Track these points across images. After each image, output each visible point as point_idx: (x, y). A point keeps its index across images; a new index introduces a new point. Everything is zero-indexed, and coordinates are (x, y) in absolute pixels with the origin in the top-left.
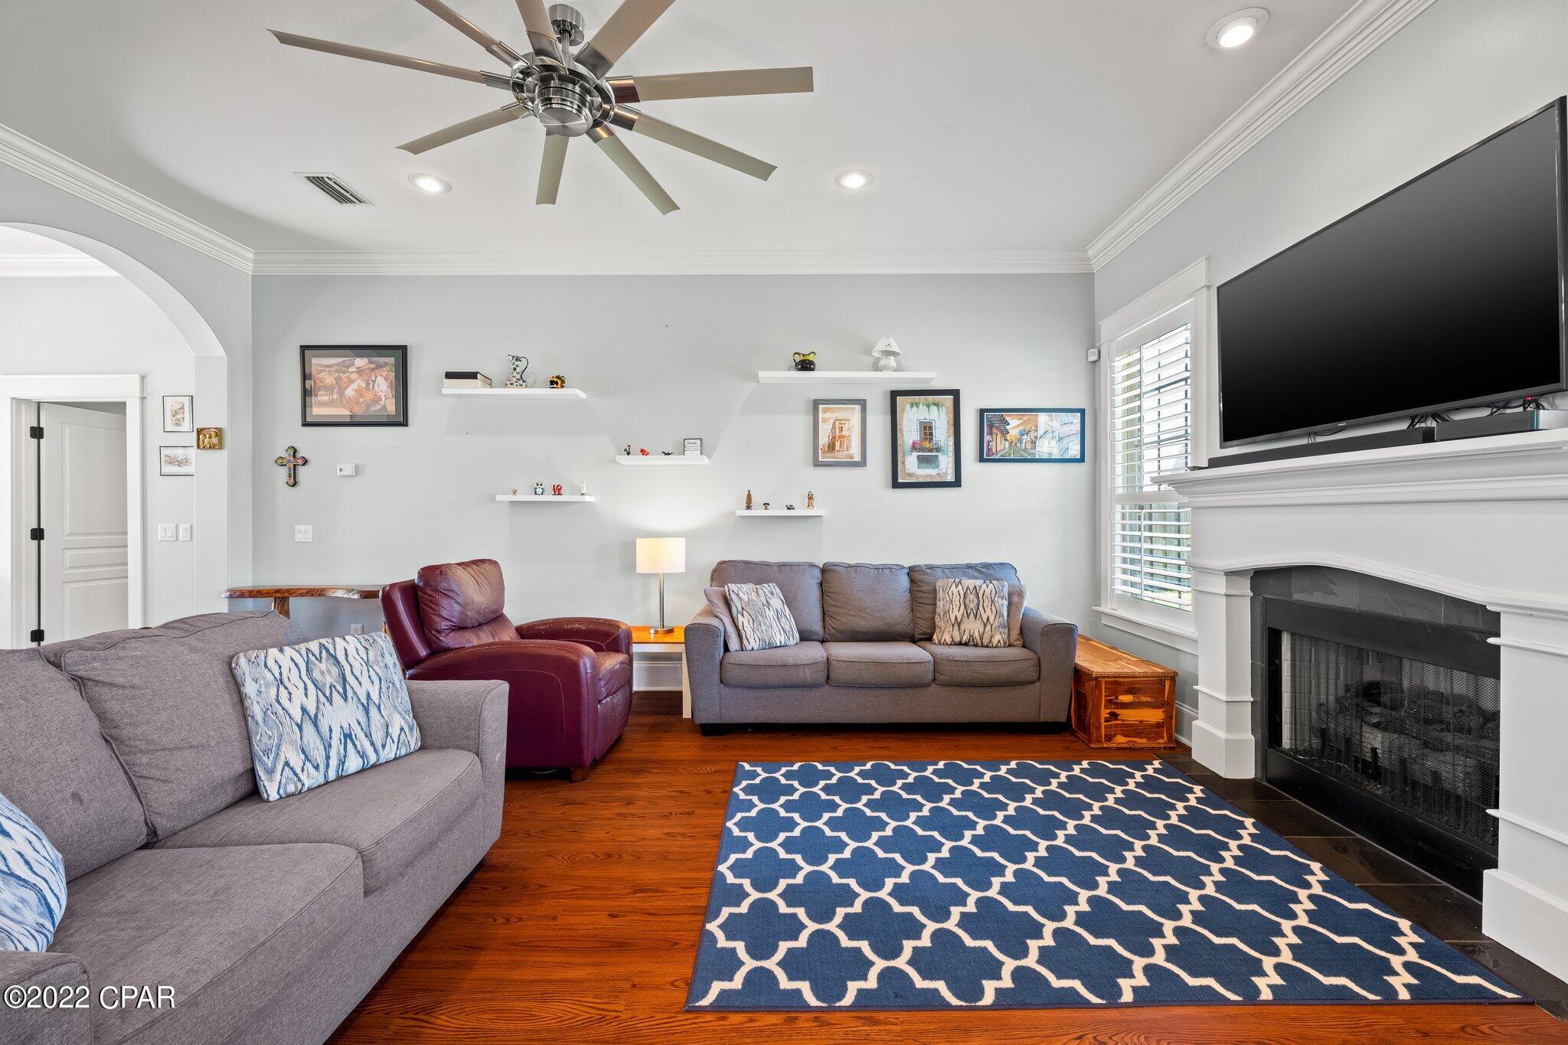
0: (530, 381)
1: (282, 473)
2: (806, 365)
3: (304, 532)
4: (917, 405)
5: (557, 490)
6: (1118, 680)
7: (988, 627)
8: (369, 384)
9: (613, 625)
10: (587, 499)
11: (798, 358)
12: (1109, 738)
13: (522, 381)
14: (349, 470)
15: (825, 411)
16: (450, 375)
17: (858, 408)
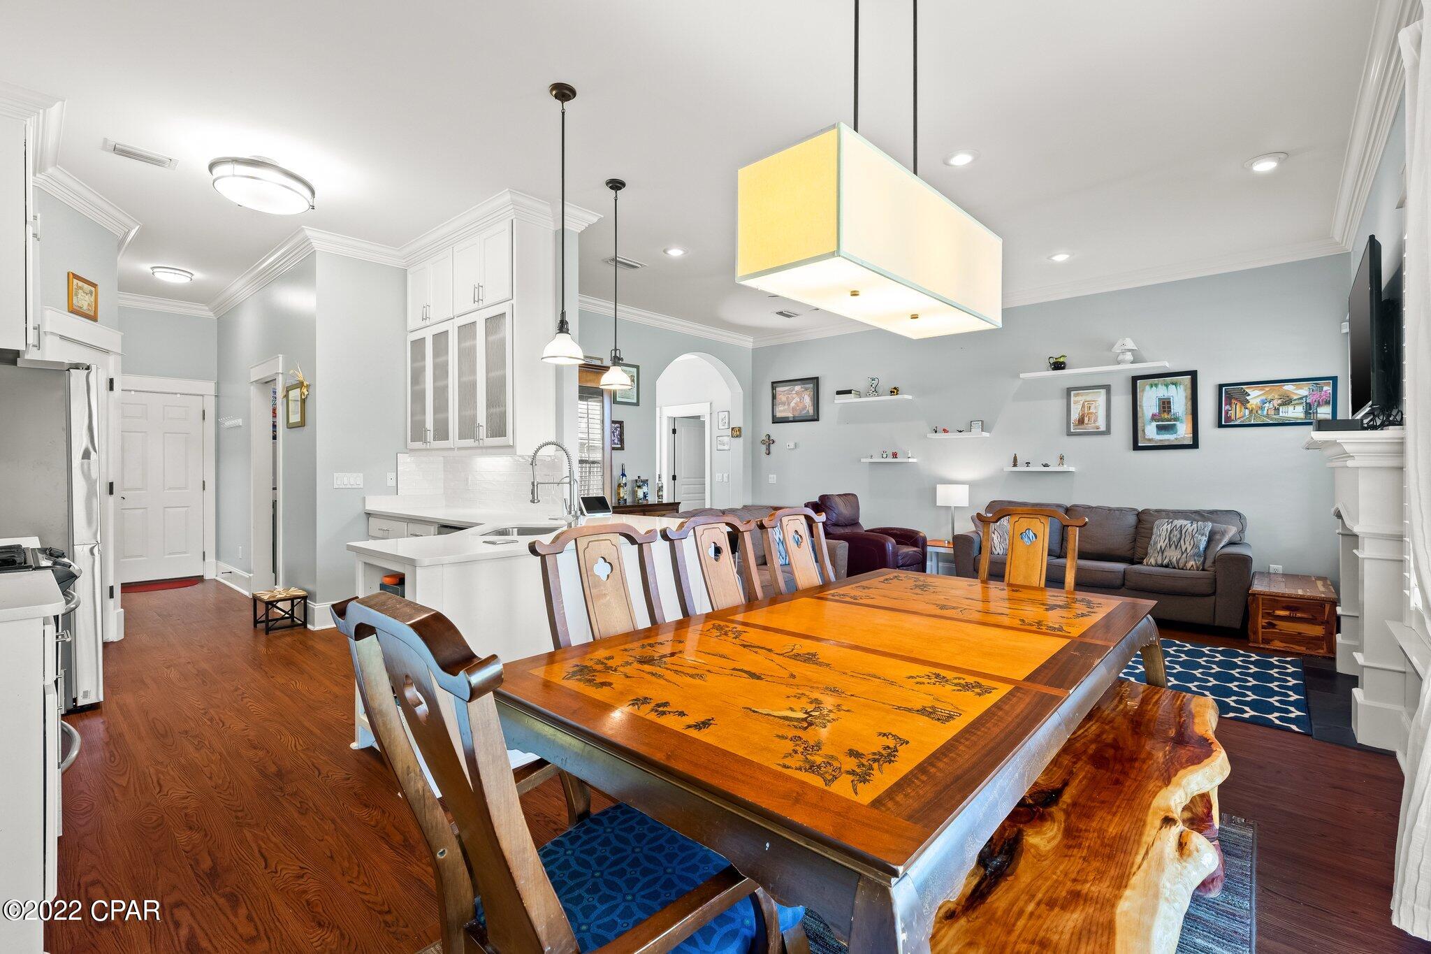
0: (880, 392)
1: (764, 448)
2: (1058, 366)
3: (773, 478)
4: (1156, 385)
5: (895, 455)
6: (1276, 598)
7: (1185, 555)
8: (802, 399)
9: (916, 533)
10: (910, 460)
11: (1052, 361)
12: (1266, 641)
13: (876, 391)
14: (792, 446)
15: (1076, 395)
16: (839, 393)
17: (1103, 392)
